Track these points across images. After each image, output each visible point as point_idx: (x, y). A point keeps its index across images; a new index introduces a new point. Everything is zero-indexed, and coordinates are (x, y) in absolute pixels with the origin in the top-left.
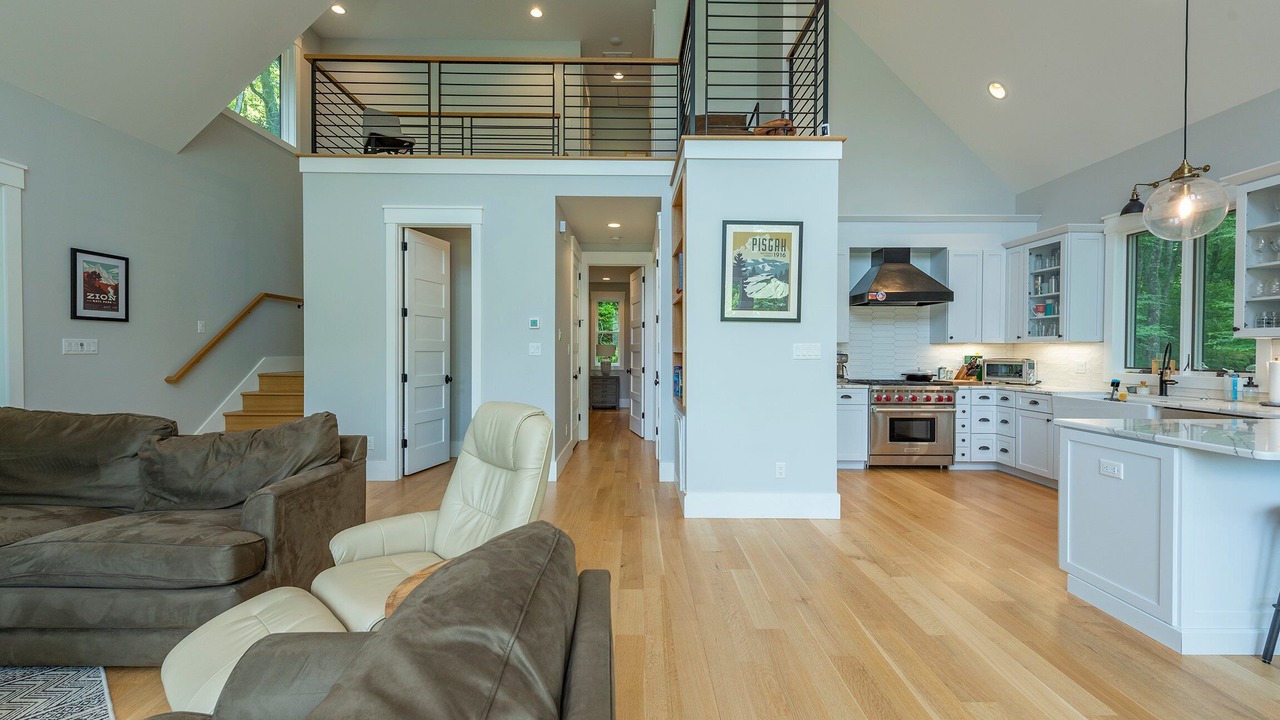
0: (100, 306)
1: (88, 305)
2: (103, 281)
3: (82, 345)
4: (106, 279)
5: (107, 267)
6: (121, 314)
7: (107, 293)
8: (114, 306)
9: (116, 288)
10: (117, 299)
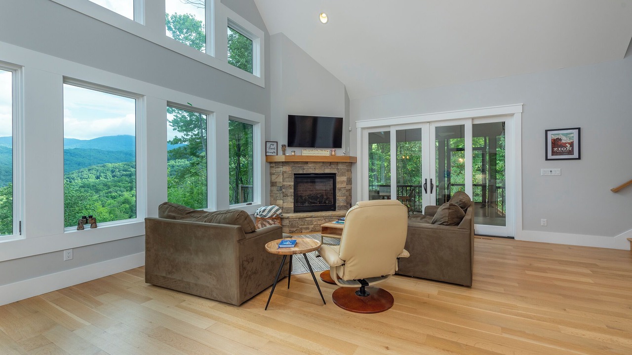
0: (562, 153)
1: (553, 153)
2: (563, 141)
3: (551, 171)
4: (565, 140)
5: (566, 135)
6: (576, 155)
7: (566, 147)
8: (571, 152)
9: (572, 144)
10: (573, 149)
